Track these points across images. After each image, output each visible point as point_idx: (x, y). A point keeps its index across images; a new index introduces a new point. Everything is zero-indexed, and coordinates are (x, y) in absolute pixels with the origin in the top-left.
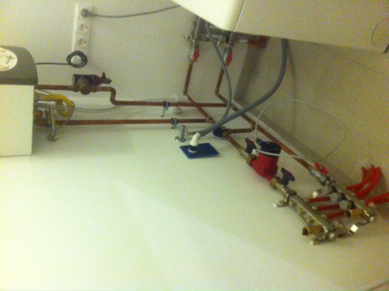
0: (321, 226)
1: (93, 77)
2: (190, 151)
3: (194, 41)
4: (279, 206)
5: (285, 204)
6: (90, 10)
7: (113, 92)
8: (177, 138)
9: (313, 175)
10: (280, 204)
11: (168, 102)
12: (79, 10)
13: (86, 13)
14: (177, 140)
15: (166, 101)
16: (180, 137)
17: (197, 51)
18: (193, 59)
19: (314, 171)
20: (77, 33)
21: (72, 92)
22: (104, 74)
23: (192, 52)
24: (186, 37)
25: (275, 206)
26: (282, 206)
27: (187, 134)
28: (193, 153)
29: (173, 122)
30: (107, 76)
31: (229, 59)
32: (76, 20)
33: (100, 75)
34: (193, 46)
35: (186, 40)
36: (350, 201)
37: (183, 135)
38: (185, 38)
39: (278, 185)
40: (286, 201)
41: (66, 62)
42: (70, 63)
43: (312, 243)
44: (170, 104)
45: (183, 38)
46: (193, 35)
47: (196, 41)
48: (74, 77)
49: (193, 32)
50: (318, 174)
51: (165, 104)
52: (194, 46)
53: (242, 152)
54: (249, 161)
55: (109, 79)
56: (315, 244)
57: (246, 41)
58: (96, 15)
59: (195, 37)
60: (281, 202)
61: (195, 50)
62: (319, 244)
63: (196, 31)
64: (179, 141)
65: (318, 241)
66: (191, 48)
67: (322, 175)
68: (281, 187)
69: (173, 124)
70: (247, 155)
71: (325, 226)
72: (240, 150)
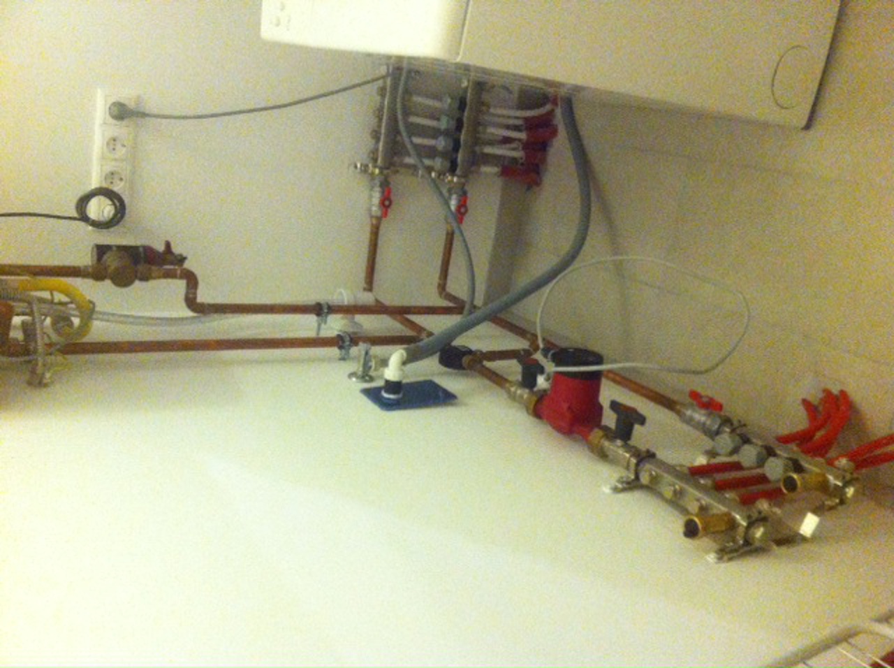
0: (728, 514)
1: (141, 249)
2: (386, 395)
3: (377, 171)
4: (616, 490)
5: (632, 485)
6: (131, 105)
7: (192, 280)
8: (352, 375)
9: (689, 421)
10: (620, 486)
11: (327, 304)
12: (105, 105)
13: (121, 112)
14: (354, 379)
15: (322, 302)
16: (360, 372)
17: (386, 193)
18: (379, 213)
19: (689, 413)
20: (103, 158)
21: (89, 282)
22: (168, 245)
23: (377, 197)
24: (359, 165)
25: (607, 490)
26: (623, 490)
27: (376, 364)
28: (393, 400)
29: (340, 343)
30: (177, 250)
31: (463, 210)
32: (100, 128)
33: (161, 248)
34: (377, 182)
35: (358, 170)
36: (787, 458)
37: (366, 367)
38: (356, 167)
39: (606, 444)
40: (633, 477)
41: (76, 215)
42: (84, 218)
43: (711, 558)
44: (333, 309)
45: (352, 168)
46: (375, 160)
47: (381, 172)
48: (95, 249)
49: (374, 152)
50: (700, 416)
51: (319, 310)
52: (378, 184)
53: (513, 389)
54: (532, 407)
55: (181, 255)
56: (720, 559)
57: (495, 170)
58: (144, 115)
59: (379, 161)
60: (620, 481)
61: (383, 192)
62: (730, 559)
63: (381, 148)
64: (358, 380)
65: (725, 553)
66: (372, 189)
67: (709, 415)
68: (616, 448)
69: (341, 348)
70: (524, 393)
71: (738, 513)
72: (507, 385)
